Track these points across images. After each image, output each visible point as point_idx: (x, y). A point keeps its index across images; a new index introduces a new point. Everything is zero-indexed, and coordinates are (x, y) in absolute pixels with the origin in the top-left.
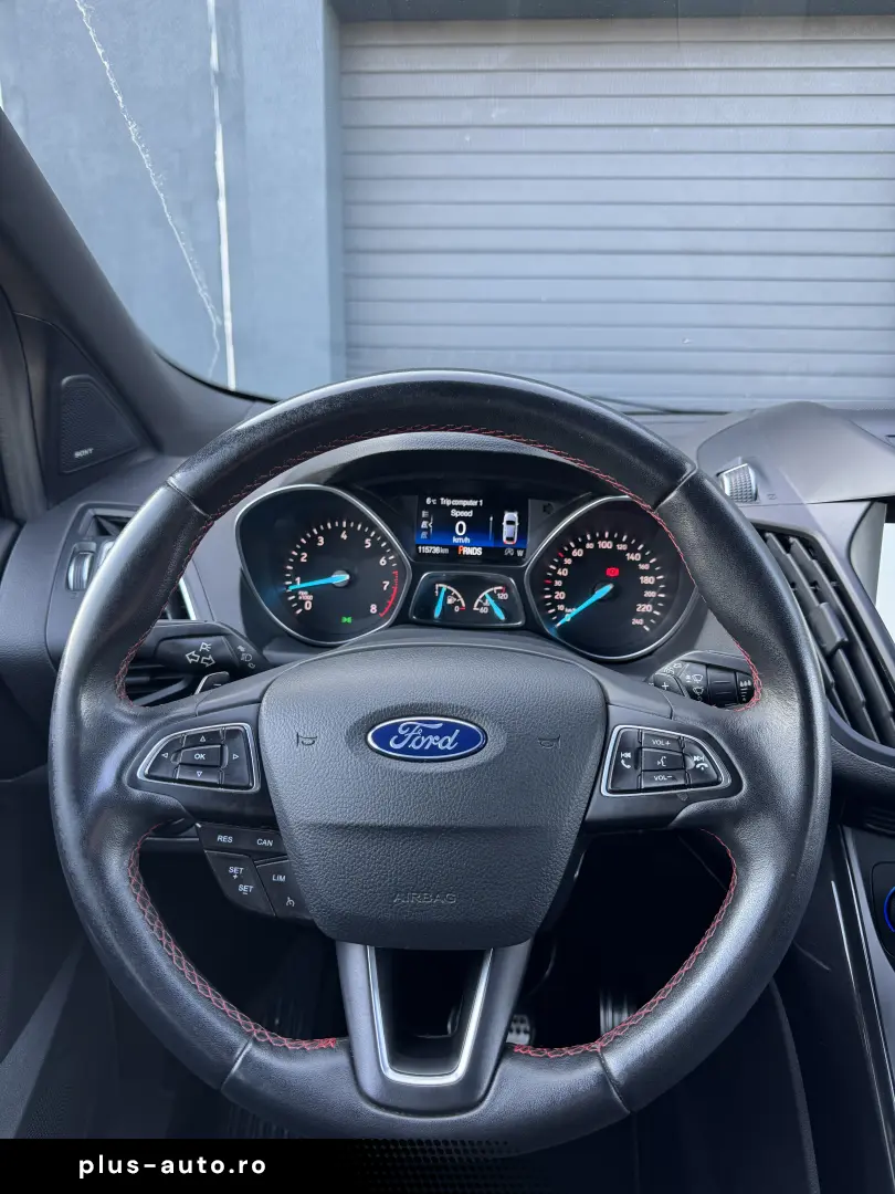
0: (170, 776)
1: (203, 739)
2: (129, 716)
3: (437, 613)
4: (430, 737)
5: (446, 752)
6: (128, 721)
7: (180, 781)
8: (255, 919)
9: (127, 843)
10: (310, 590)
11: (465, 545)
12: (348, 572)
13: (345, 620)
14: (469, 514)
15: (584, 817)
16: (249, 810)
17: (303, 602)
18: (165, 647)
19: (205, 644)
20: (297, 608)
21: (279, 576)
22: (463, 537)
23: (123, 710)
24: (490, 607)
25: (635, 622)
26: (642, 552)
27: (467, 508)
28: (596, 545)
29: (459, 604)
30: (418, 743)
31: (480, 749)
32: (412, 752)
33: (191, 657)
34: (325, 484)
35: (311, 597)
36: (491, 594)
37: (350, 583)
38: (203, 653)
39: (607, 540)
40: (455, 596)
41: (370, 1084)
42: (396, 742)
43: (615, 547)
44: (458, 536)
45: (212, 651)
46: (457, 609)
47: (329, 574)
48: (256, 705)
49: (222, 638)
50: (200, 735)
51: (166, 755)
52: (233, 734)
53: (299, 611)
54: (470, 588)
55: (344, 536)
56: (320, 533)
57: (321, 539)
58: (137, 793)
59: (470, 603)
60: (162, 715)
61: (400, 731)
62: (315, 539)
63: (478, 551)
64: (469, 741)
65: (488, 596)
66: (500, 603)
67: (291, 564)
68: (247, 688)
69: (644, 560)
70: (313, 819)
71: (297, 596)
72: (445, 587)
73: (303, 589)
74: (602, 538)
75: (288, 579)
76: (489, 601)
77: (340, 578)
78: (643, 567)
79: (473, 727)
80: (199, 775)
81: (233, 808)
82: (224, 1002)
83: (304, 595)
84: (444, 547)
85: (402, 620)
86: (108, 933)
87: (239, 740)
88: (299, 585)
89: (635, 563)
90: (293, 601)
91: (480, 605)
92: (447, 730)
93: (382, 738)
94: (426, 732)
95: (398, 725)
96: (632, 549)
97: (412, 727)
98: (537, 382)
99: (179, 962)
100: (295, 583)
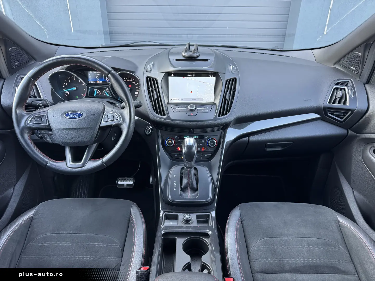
0: (33, 122)
1: (38, 117)
2: (25, 114)
3: (95, 95)
4: (74, 115)
5: (76, 117)
6: (26, 114)
7: (35, 123)
8: (50, 143)
9: (28, 133)
10: (69, 91)
11: (99, 81)
12: (76, 87)
13: (76, 97)
14: (99, 74)
15: (100, 126)
16: (47, 127)
17: (67, 93)
18: (33, 103)
19: (40, 102)
20: (66, 95)
21: (62, 89)
22: (98, 79)
23: (24, 113)
24: (106, 94)
25: (135, 96)
26: (135, 82)
27: (98, 73)
28: (126, 81)
29: (100, 93)
30: (72, 116)
31: (82, 116)
32: (71, 117)
33: (38, 104)
34: (65, 70)
35: (69, 93)
36: (106, 91)
37: (77, 89)
38: (40, 104)
39: (128, 79)
40: (98, 91)
41: (69, 165)
42: (69, 116)
43: (130, 81)
44: (97, 79)
45: (42, 103)
46: (99, 94)
47: (72, 88)
48: (47, 112)
49: (44, 101)
50: (38, 116)
51: (32, 119)
52: (43, 116)
53: (67, 96)
54: (101, 90)
55: (74, 80)
56: (69, 79)
57: (70, 80)
58: (28, 126)
59: (102, 93)
60: (31, 113)
61: (69, 114)
62: (68, 81)
63: (101, 82)
64: (80, 115)
65: (105, 91)
66: (108, 93)
67: (64, 86)
68: (46, 109)
69: (136, 84)
70: (57, 128)
71: (66, 92)
72: (96, 90)
73: (67, 91)
74: (127, 79)
75: (64, 89)
76: (106, 92)
77: (74, 88)
78: (136, 85)
79: (81, 113)
80: (38, 122)
81: (44, 127)
82: (46, 156)
83: (67, 92)
84: (94, 81)
85: (87, 97)
86: (26, 146)
87: (44, 117)
88: (66, 90)
89: (134, 84)
90: (65, 94)
91: (104, 93)
92: (77, 114)
93: (67, 115)
94: (73, 114)
95: (69, 113)
96: (133, 81)
97: (71, 114)
98: (84, 56)
99: (38, 150)
100: (65, 90)
